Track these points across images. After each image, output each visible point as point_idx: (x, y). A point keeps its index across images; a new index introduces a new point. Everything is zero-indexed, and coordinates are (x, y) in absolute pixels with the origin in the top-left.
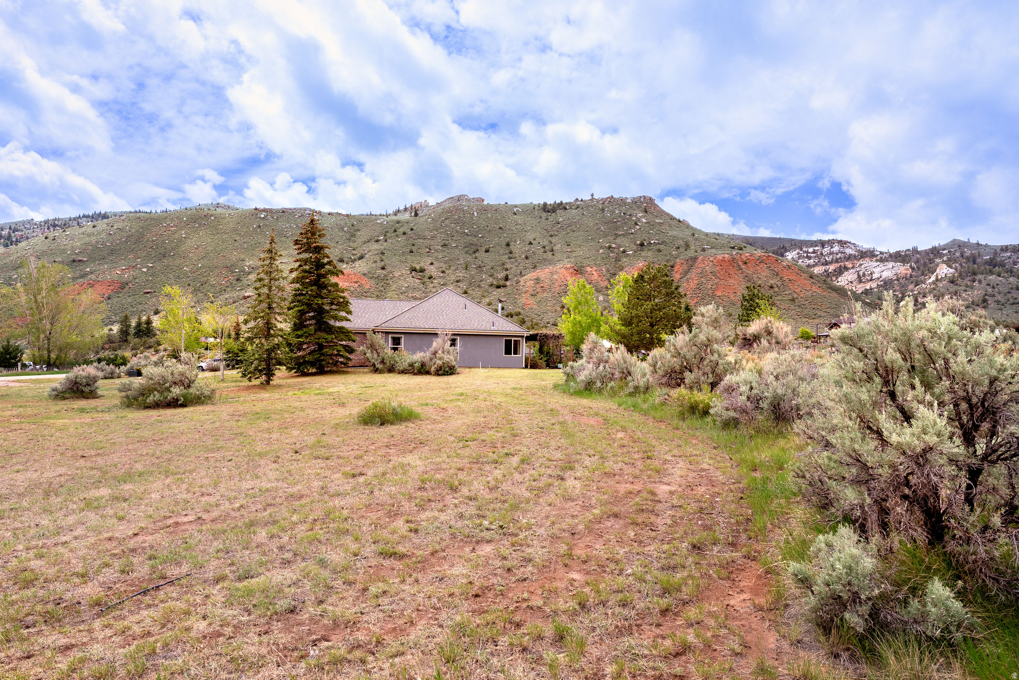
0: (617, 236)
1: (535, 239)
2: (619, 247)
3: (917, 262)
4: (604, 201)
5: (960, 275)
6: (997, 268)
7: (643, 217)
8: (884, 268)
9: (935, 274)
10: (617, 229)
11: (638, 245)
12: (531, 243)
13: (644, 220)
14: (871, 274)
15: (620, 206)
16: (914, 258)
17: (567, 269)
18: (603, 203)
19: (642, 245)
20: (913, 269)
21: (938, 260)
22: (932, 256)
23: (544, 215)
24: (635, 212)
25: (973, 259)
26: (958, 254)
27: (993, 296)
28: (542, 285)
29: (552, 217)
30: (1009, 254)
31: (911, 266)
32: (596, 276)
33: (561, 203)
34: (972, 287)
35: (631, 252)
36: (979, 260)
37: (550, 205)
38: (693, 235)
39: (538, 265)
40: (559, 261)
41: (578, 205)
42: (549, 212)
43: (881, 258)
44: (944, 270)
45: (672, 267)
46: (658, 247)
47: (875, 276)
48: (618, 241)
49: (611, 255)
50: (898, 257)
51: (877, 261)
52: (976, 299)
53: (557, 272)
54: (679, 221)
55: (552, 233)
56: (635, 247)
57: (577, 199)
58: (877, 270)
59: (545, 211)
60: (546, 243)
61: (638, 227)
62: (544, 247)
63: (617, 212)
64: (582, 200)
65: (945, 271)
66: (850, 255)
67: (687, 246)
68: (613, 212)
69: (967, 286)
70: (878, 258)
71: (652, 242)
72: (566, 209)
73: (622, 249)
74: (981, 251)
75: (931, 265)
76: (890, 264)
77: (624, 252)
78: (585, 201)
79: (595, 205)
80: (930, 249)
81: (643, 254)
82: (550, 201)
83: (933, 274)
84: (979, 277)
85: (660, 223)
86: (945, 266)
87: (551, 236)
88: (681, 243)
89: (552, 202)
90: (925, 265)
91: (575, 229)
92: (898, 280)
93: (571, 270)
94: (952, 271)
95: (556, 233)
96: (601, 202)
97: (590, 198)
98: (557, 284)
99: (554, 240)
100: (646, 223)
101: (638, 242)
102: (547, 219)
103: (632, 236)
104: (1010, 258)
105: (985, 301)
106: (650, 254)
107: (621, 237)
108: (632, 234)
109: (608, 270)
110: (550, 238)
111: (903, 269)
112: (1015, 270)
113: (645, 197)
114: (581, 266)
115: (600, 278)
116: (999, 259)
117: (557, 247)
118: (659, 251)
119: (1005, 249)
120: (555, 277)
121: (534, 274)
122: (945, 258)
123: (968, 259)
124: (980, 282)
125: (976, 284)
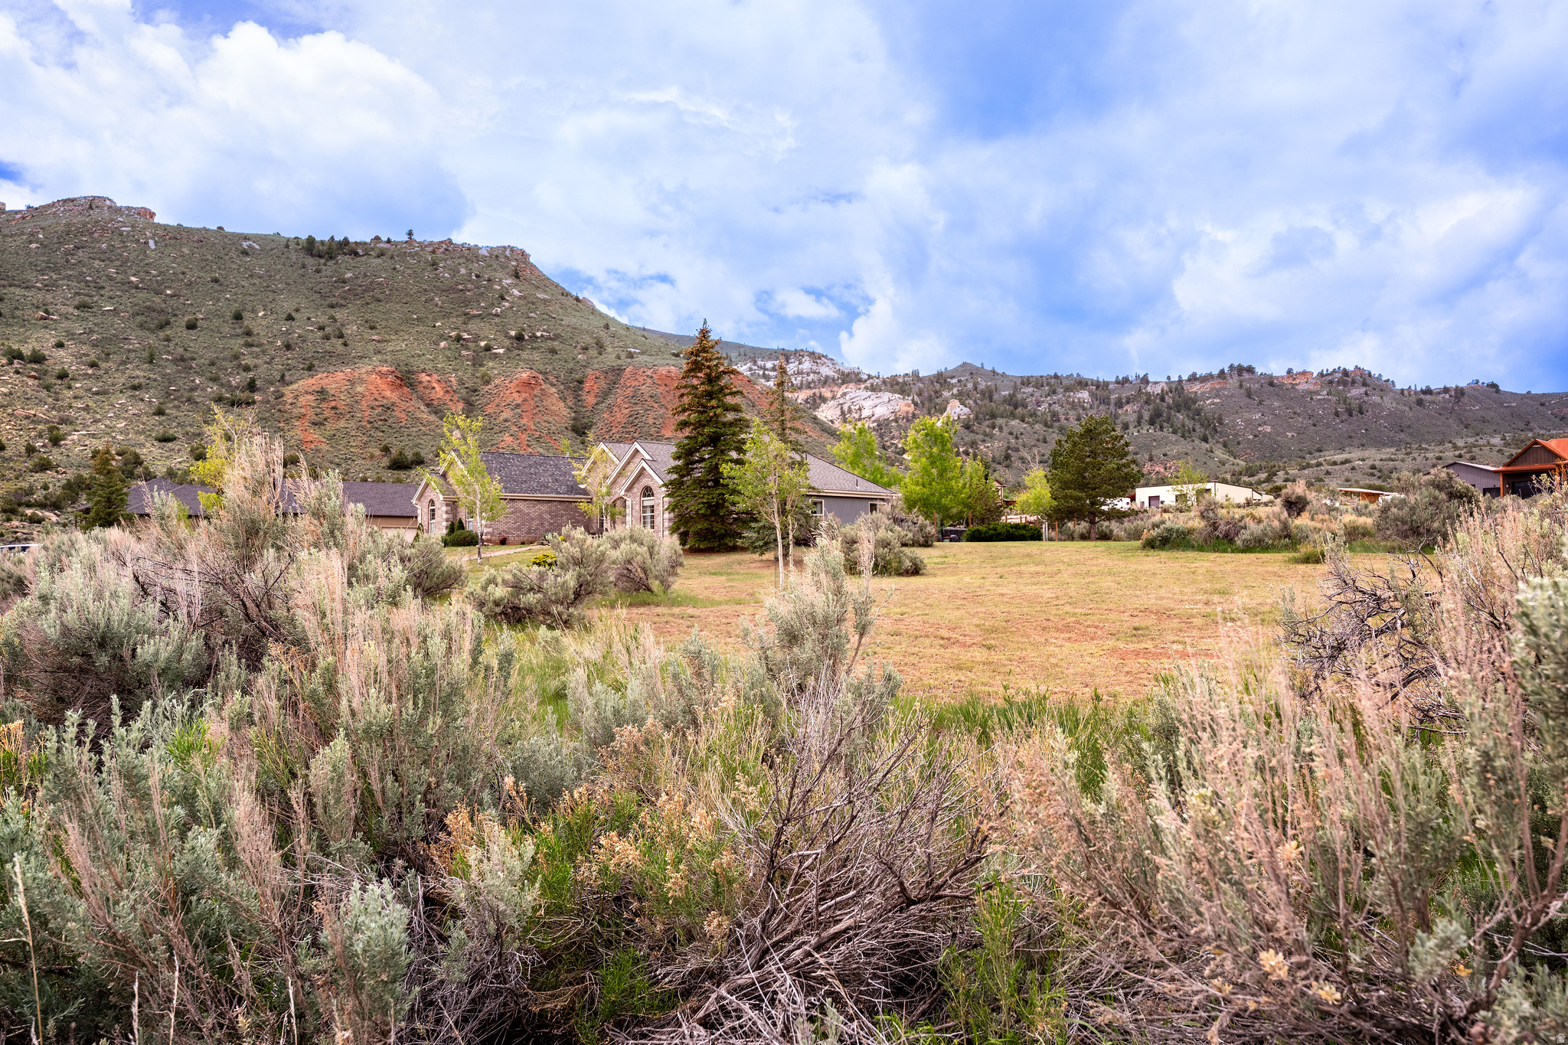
0: (468, 317)
1: (297, 310)
2: (477, 339)
3: (920, 394)
4: (435, 248)
5: (977, 418)
6: (1020, 409)
7: (515, 286)
8: (877, 401)
9: (945, 414)
10: (467, 303)
11: (511, 338)
12: (290, 318)
13: (516, 292)
14: (860, 409)
15: (468, 260)
16: (915, 389)
17: (381, 374)
18: (433, 252)
19: (519, 338)
20: (916, 404)
21: (946, 394)
22: (938, 386)
23: (310, 261)
24: (498, 275)
25: (989, 394)
26: (970, 386)
27: (1017, 450)
28: (333, 404)
29: (328, 269)
30: (1030, 390)
31: (913, 400)
32: (439, 391)
33: (346, 242)
34: (992, 436)
35: (501, 351)
36: (996, 397)
37: (322, 243)
38: (607, 327)
39: (316, 363)
40: (361, 357)
41: (378, 249)
42: (321, 257)
43: (872, 385)
44: (956, 410)
45: (581, 382)
46: (550, 343)
47: (865, 413)
48: (473, 326)
49: (464, 352)
50: (897, 385)
51: (866, 388)
52: (997, 455)
53: (362, 381)
54: (577, 299)
55: (334, 301)
56: (507, 342)
57: (377, 238)
58: (867, 404)
59: (312, 255)
60: (323, 319)
61: (507, 304)
62: (321, 328)
63: (463, 271)
64: (389, 241)
65: (958, 410)
66: (827, 377)
67: (600, 347)
68: (455, 271)
69: (985, 434)
70: (868, 384)
71: (539, 334)
72: (356, 254)
73: (483, 344)
74: (999, 383)
75: (937, 400)
76: (886, 396)
77: (488, 348)
78: (396, 244)
79: (417, 253)
80: (934, 376)
81: (524, 355)
82: (322, 236)
83: (942, 413)
84: (1000, 421)
85: (545, 300)
86: (957, 402)
87: (332, 306)
88: (588, 340)
89: (327, 239)
90: (930, 399)
91: (381, 296)
92: (896, 421)
93: (390, 378)
94: (966, 410)
95: (342, 302)
96: (430, 249)
97: (406, 238)
98: (363, 403)
99: (340, 315)
100: (520, 298)
101: (513, 333)
102: (318, 271)
103: (497, 320)
104: (1032, 395)
105: (1007, 457)
106: (536, 356)
107: (477, 320)
108: (497, 315)
109: (461, 382)
110: (332, 311)
111: (902, 405)
112: (1039, 413)
113: (512, 249)
114: (409, 372)
115: (448, 397)
116: (1019, 396)
117: (351, 330)
118: (553, 351)
119: (1026, 382)
120: (359, 389)
121: (311, 381)
122: (955, 391)
123: (983, 393)
124: (1001, 429)
125: (996, 431)
